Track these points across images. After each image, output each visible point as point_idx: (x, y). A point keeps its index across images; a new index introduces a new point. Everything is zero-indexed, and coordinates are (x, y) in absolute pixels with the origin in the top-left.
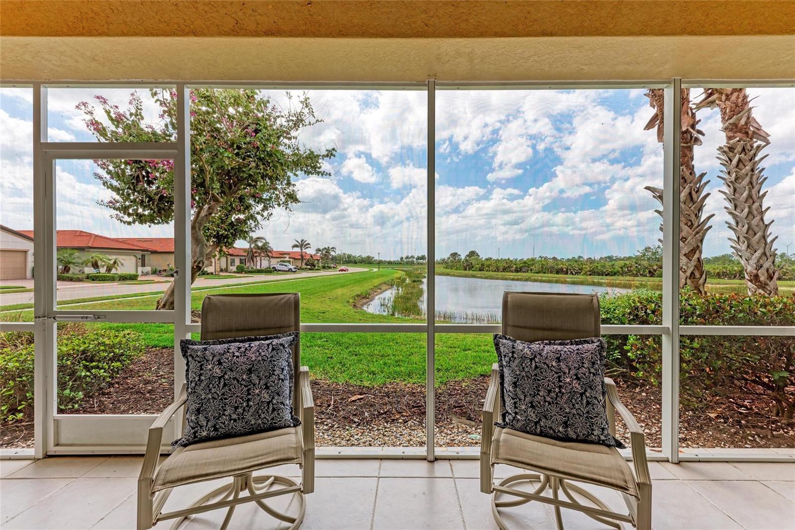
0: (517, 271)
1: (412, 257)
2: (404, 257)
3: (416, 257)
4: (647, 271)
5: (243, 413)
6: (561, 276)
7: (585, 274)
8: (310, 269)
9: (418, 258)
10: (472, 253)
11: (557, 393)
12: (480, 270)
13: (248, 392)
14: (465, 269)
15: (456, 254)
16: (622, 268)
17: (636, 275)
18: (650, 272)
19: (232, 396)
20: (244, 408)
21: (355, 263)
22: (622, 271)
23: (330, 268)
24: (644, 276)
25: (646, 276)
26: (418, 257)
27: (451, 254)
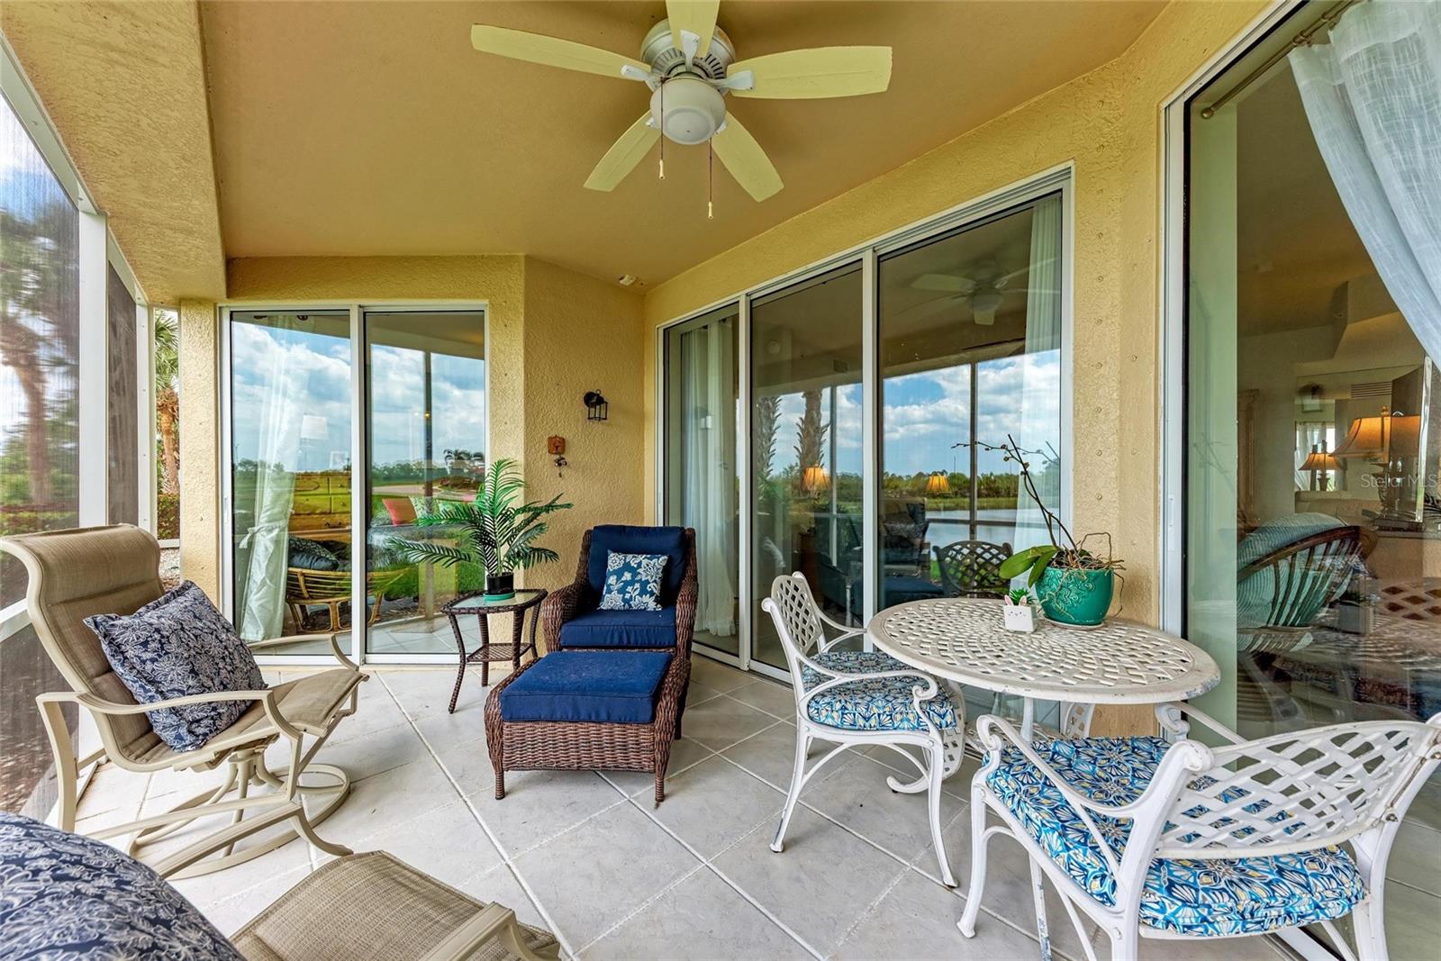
11: (160, 641)
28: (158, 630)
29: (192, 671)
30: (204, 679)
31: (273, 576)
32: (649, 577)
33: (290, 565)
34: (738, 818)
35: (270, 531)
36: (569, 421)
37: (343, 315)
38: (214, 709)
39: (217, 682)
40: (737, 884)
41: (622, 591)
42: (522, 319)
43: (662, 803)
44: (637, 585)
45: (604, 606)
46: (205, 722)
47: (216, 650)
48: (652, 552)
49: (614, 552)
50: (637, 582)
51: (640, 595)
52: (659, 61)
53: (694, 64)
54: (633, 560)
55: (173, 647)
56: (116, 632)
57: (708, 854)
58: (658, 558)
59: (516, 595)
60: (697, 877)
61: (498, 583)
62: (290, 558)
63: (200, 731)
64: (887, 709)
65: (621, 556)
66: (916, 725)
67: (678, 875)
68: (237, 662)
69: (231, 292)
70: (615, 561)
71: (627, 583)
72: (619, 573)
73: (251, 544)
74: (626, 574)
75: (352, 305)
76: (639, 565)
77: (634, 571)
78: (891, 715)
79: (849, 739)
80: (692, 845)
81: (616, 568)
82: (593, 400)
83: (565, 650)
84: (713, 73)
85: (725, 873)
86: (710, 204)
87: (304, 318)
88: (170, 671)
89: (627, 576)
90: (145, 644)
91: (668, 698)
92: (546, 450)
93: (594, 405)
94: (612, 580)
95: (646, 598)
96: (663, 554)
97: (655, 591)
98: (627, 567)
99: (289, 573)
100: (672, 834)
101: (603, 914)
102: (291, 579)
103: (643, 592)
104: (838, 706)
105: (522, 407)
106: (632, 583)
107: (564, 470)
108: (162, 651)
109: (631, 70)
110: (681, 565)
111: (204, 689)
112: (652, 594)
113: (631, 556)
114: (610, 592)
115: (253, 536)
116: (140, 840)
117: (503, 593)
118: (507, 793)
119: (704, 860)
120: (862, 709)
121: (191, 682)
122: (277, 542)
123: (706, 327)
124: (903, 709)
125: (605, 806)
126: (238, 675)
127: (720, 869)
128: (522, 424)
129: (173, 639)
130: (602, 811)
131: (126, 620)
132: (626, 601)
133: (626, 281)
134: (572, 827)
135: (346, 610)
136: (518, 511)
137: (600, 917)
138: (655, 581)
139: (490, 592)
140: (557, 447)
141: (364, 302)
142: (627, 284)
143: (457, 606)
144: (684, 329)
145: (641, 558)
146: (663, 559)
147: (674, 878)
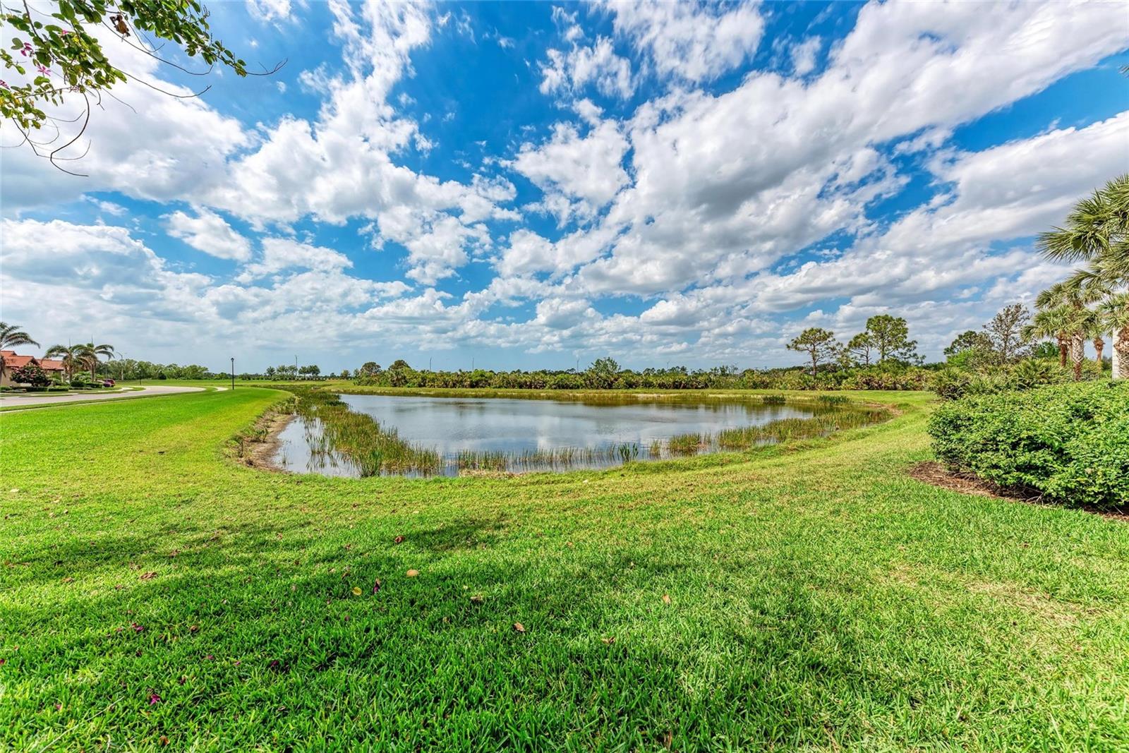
0: (472, 386)
1: (294, 369)
2: (276, 368)
3: (299, 368)
6: (526, 391)
7: (550, 387)
8: (29, 390)
9: (304, 371)
10: (400, 364)
12: (420, 386)
14: (395, 386)
15: (373, 364)
21: (162, 377)
23: (98, 386)
26: (304, 368)
27: (365, 365)
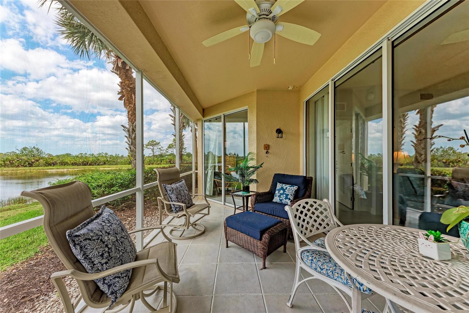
4: (27, 163)
5: (109, 255)
13: (102, 242)
16: (4, 161)
17: (18, 166)
18: (29, 164)
19: (92, 251)
20: (108, 251)
22: (5, 164)
24: (25, 167)
25: (26, 166)
28: (172, 188)
29: (177, 197)
30: (179, 200)
31: (211, 180)
32: (289, 193)
33: (214, 178)
34: (285, 288)
35: (211, 170)
36: (271, 138)
37: (220, 117)
38: (180, 206)
39: (181, 201)
40: (267, 307)
41: (279, 196)
42: (256, 109)
43: (264, 269)
44: (285, 195)
45: (274, 200)
46: (178, 208)
47: (183, 194)
48: (292, 185)
49: (279, 183)
50: (285, 194)
51: (285, 199)
52: (251, 21)
53: (259, 16)
54: (284, 186)
55: (174, 192)
56: (166, 188)
57: (265, 292)
58: (294, 187)
59: (250, 193)
60: (257, 297)
61: (245, 188)
62: (214, 176)
63: (177, 210)
64: (331, 269)
65: (281, 185)
66: (345, 282)
67: (252, 292)
68: (186, 198)
69: (204, 116)
70: (279, 186)
71: (281, 194)
72: (279, 190)
73: (207, 173)
74: (281, 191)
75: (221, 114)
76: (286, 188)
77: (284, 190)
78: (333, 272)
79: (317, 276)
80: (263, 287)
81: (279, 188)
82: (279, 131)
83: (256, 212)
84: (269, 14)
85: (266, 301)
86: (274, 59)
87: (216, 119)
88: (173, 196)
89: (282, 192)
90: (170, 191)
91: (267, 234)
92: (263, 149)
93: (279, 133)
94: (277, 192)
95: (287, 200)
96: (296, 186)
97: (291, 198)
98: (282, 188)
99: (214, 180)
100: (260, 280)
101: (226, 289)
102: (214, 181)
103: (286, 198)
104: (310, 258)
105: (256, 136)
106: (283, 194)
107: (268, 155)
108: (172, 193)
109: (244, 29)
110: (304, 190)
111: (178, 202)
112: (289, 199)
113: (284, 185)
114: (276, 196)
115: (208, 171)
116: (173, 229)
117: (246, 191)
118: (229, 247)
119: (263, 293)
120: (320, 264)
121: (176, 200)
122: (212, 172)
123: (323, 96)
124: (340, 272)
125: (248, 262)
126: (186, 200)
127: (265, 299)
128: (256, 141)
129: (175, 190)
130: (246, 263)
131: (169, 186)
132: (281, 200)
133: (290, 88)
134: (236, 263)
135: (221, 191)
136: (251, 167)
137: (225, 290)
138: (291, 195)
139: (243, 191)
140: (266, 148)
141: (224, 113)
142: (291, 89)
143: (235, 193)
144: (316, 99)
145: (287, 186)
146: (296, 188)
147: (250, 293)
